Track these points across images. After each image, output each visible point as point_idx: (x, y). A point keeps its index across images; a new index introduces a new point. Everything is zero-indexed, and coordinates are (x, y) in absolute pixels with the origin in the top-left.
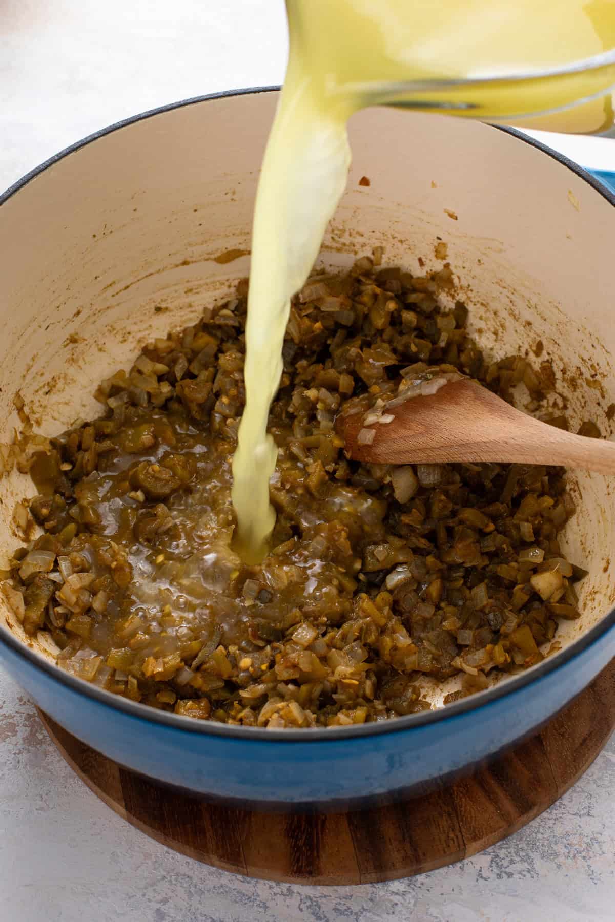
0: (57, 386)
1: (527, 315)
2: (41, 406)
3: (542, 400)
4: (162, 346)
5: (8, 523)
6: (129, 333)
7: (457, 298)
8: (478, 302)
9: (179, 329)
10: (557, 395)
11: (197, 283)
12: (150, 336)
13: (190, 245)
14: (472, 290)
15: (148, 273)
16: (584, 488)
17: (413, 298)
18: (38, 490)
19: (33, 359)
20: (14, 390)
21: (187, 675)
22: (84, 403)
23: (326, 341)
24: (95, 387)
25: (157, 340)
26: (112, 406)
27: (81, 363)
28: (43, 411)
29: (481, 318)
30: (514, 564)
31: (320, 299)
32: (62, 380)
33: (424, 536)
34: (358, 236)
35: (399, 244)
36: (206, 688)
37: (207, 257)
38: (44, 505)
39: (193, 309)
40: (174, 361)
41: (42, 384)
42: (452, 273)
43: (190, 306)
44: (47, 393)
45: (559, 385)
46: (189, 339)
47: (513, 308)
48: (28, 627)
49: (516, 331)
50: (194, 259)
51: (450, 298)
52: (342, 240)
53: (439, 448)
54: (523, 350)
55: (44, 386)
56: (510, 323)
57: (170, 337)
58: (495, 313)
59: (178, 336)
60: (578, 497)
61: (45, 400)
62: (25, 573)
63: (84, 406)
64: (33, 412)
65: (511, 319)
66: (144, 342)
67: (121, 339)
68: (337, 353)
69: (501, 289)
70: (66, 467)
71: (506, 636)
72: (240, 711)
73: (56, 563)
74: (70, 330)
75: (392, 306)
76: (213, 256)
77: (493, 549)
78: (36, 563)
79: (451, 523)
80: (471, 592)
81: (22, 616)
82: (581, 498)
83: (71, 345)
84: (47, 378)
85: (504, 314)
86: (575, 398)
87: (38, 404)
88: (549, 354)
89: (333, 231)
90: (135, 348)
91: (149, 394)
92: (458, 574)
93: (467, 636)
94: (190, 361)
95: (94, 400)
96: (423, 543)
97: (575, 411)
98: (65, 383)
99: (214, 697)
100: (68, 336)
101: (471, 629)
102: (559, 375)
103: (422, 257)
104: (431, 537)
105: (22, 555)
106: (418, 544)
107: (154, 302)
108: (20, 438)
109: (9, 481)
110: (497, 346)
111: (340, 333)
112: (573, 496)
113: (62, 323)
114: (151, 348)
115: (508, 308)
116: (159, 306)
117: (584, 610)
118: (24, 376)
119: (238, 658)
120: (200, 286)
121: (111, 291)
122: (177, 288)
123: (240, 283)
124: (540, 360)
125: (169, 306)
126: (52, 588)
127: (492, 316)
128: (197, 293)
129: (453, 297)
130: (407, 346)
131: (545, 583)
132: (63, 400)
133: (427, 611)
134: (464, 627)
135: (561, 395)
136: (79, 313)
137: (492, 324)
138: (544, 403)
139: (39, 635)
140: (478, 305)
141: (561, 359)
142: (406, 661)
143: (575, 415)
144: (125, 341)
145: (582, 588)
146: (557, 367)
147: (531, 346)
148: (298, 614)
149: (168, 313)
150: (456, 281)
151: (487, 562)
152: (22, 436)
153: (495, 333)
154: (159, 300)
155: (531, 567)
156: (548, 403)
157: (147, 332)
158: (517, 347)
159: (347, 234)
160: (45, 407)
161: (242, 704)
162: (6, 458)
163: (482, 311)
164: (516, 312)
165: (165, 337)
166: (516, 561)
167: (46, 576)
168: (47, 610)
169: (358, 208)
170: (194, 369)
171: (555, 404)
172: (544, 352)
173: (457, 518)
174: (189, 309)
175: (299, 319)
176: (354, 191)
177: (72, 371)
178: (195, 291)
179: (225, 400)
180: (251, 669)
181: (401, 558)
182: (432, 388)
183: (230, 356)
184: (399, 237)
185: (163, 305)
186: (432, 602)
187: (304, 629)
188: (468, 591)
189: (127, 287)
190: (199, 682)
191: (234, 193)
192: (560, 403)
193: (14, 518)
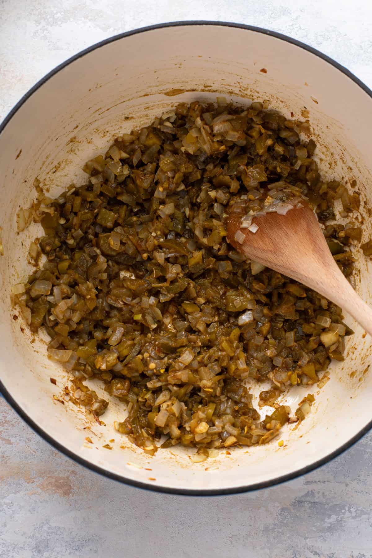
0: (61, 167)
1: (351, 165)
2: (50, 180)
3: (350, 213)
4: (127, 138)
5: (26, 257)
6: (107, 132)
7: (311, 138)
8: (323, 145)
9: (138, 128)
10: (359, 214)
11: (151, 104)
12: (121, 132)
13: (150, 87)
14: (320, 138)
15: (122, 101)
16: (363, 276)
17: (284, 134)
18: (45, 231)
19: (47, 157)
20: (34, 178)
21: (119, 367)
22: (76, 174)
23: (227, 153)
24: (84, 164)
25: (124, 135)
26: (93, 183)
27: (76, 151)
28: (52, 183)
29: (323, 153)
30: (313, 325)
31: (226, 132)
32: (64, 163)
33: (265, 295)
34: (255, 93)
35: (281, 103)
36: (129, 376)
37: (159, 92)
38: (48, 244)
39: (148, 118)
40: (133, 151)
41: (52, 168)
42: (310, 126)
43: (147, 116)
44: (54, 172)
45: (361, 208)
46: (143, 138)
47: (343, 156)
48: (33, 329)
49: (343, 169)
50: (151, 93)
51: (306, 137)
52: (245, 92)
53: (280, 266)
54: (345, 180)
55: (53, 168)
56: (339, 162)
57: (132, 133)
58: (332, 154)
59: (138, 132)
60: (359, 280)
61: (53, 176)
62: (34, 294)
63: (76, 176)
64: (45, 185)
65: (341, 161)
66: (116, 136)
67: (102, 135)
68: (233, 163)
69: (338, 145)
70: (62, 222)
71: (300, 367)
72: (146, 394)
73: (52, 290)
74: (71, 136)
75: (269, 142)
76: (164, 92)
77: (303, 309)
78: (41, 288)
79: (281, 291)
80: (285, 334)
81: (30, 322)
82: (360, 282)
83: (71, 143)
84: (56, 163)
85: (337, 157)
86: (369, 221)
87: (48, 179)
88: (359, 189)
89: (241, 87)
90: (110, 140)
91: (116, 176)
92: (280, 320)
93: (279, 361)
94: (143, 153)
95: (83, 171)
96: (264, 299)
97: (367, 228)
98: (66, 164)
99: (133, 380)
100: (70, 140)
101: (282, 356)
102: (362, 203)
103: (293, 112)
104: (269, 296)
105: (33, 281)
106: (260, 298)
107: (124, 114)
108: (36, 202)
109: (28, 230)
110: (330, 171)
111: (236, 150)
112: (356, 278)
113: (66, 134)
114: (120, 140)
115: (340, 155)
116: (127, 116)
117: (347, 357)
118: (41, 168)
119: (148, 362)
120: (154, 105)
121: (98, 113)
122: (140, 107)
123: (179, 105)
124: (353, 190)
125: (134, 116)
126: (48, 306)
127: (330, 154)
128: (152, 109)
129: (308, 137)
130: (275, 168)
131: (328, 339)
132: (64, 174)
133: (259, 340)
134: (278, 355)
135: (361, 215)
136: (77, 127)
137: (329, 159)
138: (351, 214)
139: (39, 330)
140: (323, 146)
141: (366, 196)
142: (242, 375)
143: (367, 230)
144: (104, 136)
145: (349, 341)
146: (362, 199)
147: (350, 180)
148: (185, 341)
149: (133, 120)
150: (312, 130)
151: (297, 318)
152: (37, 201)
153: (330, 164)
154: (128, 113)
155: (322, 328)
156: (353, 216)
157: (119, 130)
158: (341, 177)
159: (249, 90)
160: (53, 180)
161: (148, 389)
162: (27, 219)
163: (324, 150)
164: (345, 160)
165: (129, 133)
166: (314, 323)
167: (45, 298)
168: (45, 317)
169: (257, 81)
170: (145, 159)
171: (357, 218)
172: (357, 187)
173: (285, 290)
174: (146, 118)
175: (211, 142)
176: (256, 73)
177: (71, 157)
178: (150, 108)
179: (161, 189)
180: (155, 370)
181: (249, 306)
182: (283, 210)
183: (167, 161)
184: (281, 99)
185: (130, 116)
186: (263, 335)
187: (187, 355)
188: (284, 333)
189: (108, 110)
190: (125, 372)
191: (181, 64)
192: (360, 219)
193: (29, 253)
